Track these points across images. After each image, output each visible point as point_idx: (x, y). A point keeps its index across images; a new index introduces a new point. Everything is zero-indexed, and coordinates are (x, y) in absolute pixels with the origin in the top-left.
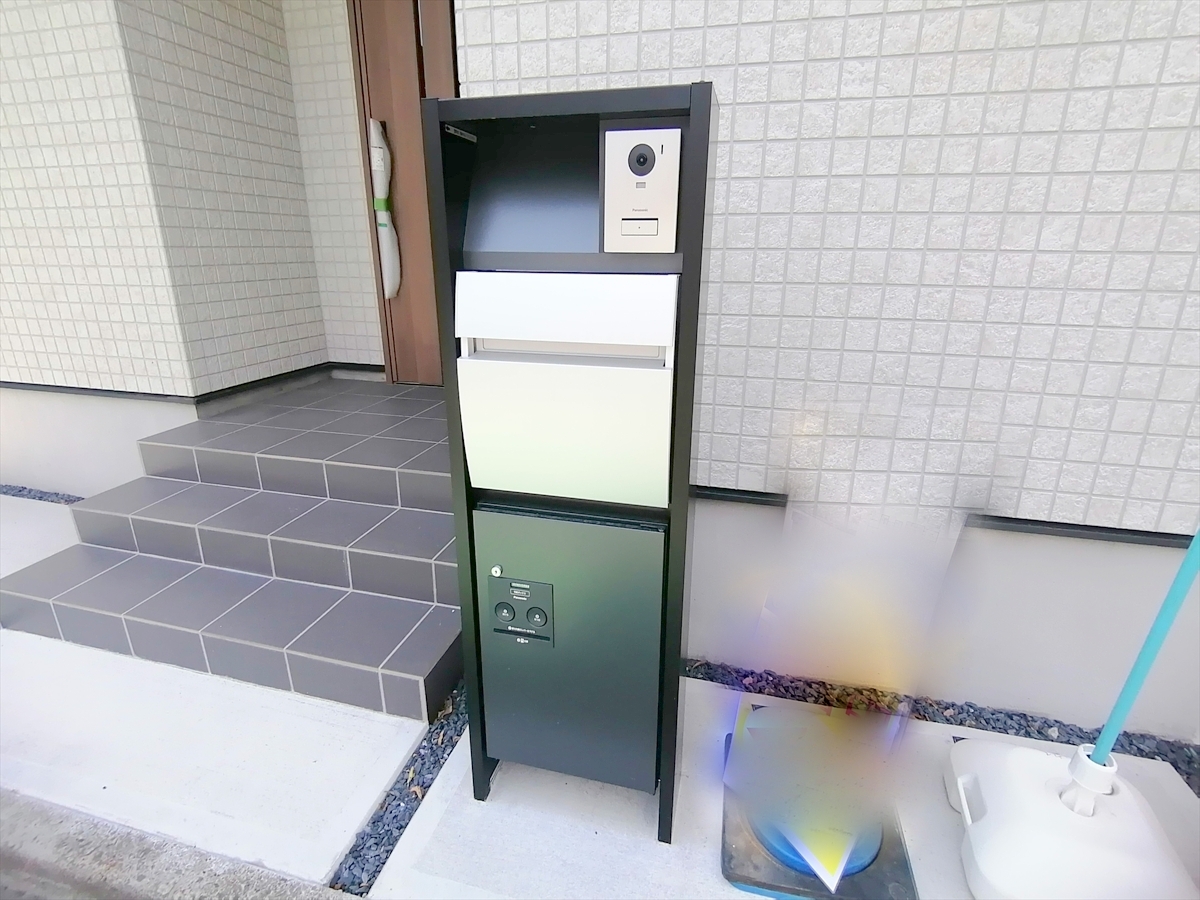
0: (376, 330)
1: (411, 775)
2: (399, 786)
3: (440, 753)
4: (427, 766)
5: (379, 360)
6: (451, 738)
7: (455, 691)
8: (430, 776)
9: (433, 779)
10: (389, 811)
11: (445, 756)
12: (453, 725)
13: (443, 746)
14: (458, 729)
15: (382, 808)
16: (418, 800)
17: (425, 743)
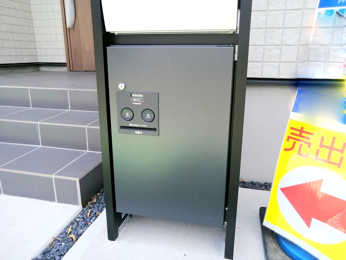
0: (62, 45)
1: (70, 230)
2: (62, 236)
3: (88, 220)
4: (80, 226)
5: (64, 60)
6: (96, 214)
7: (98, 194)
8: (82, 231)
9: (83, 232)
10: (54, 248)
11: (92, 221)
12: (96, 208)
13: (91, 217)
14: (100, 209)
15: (50, 247)
16: (73, 242)
17: (80, 216)
